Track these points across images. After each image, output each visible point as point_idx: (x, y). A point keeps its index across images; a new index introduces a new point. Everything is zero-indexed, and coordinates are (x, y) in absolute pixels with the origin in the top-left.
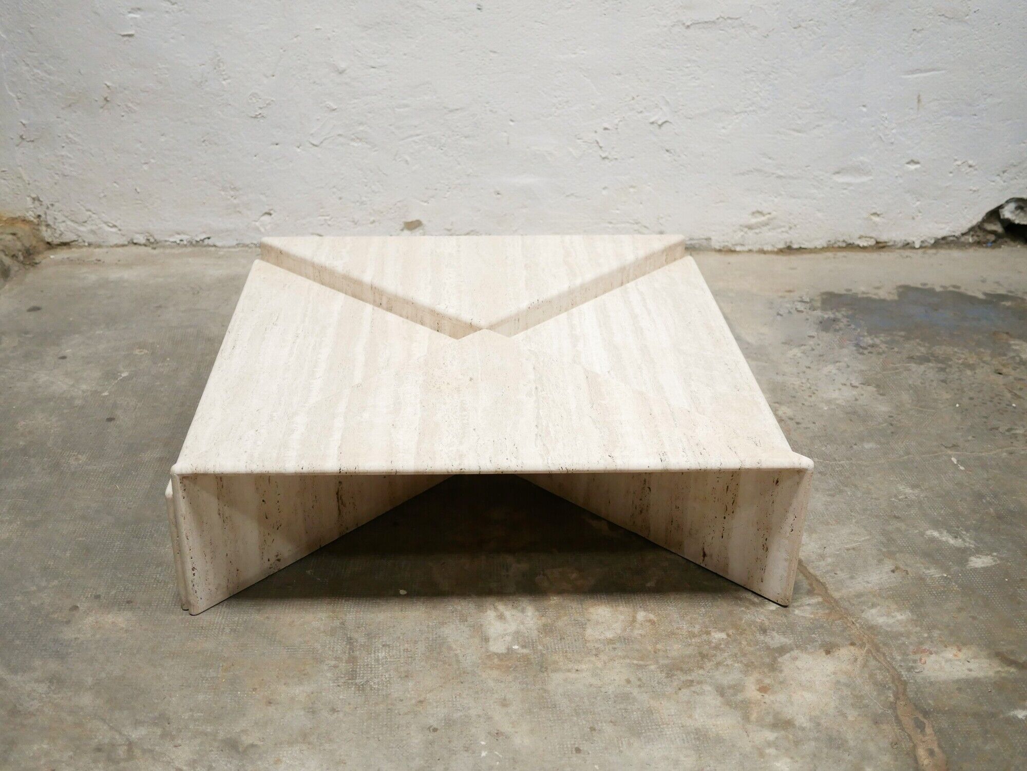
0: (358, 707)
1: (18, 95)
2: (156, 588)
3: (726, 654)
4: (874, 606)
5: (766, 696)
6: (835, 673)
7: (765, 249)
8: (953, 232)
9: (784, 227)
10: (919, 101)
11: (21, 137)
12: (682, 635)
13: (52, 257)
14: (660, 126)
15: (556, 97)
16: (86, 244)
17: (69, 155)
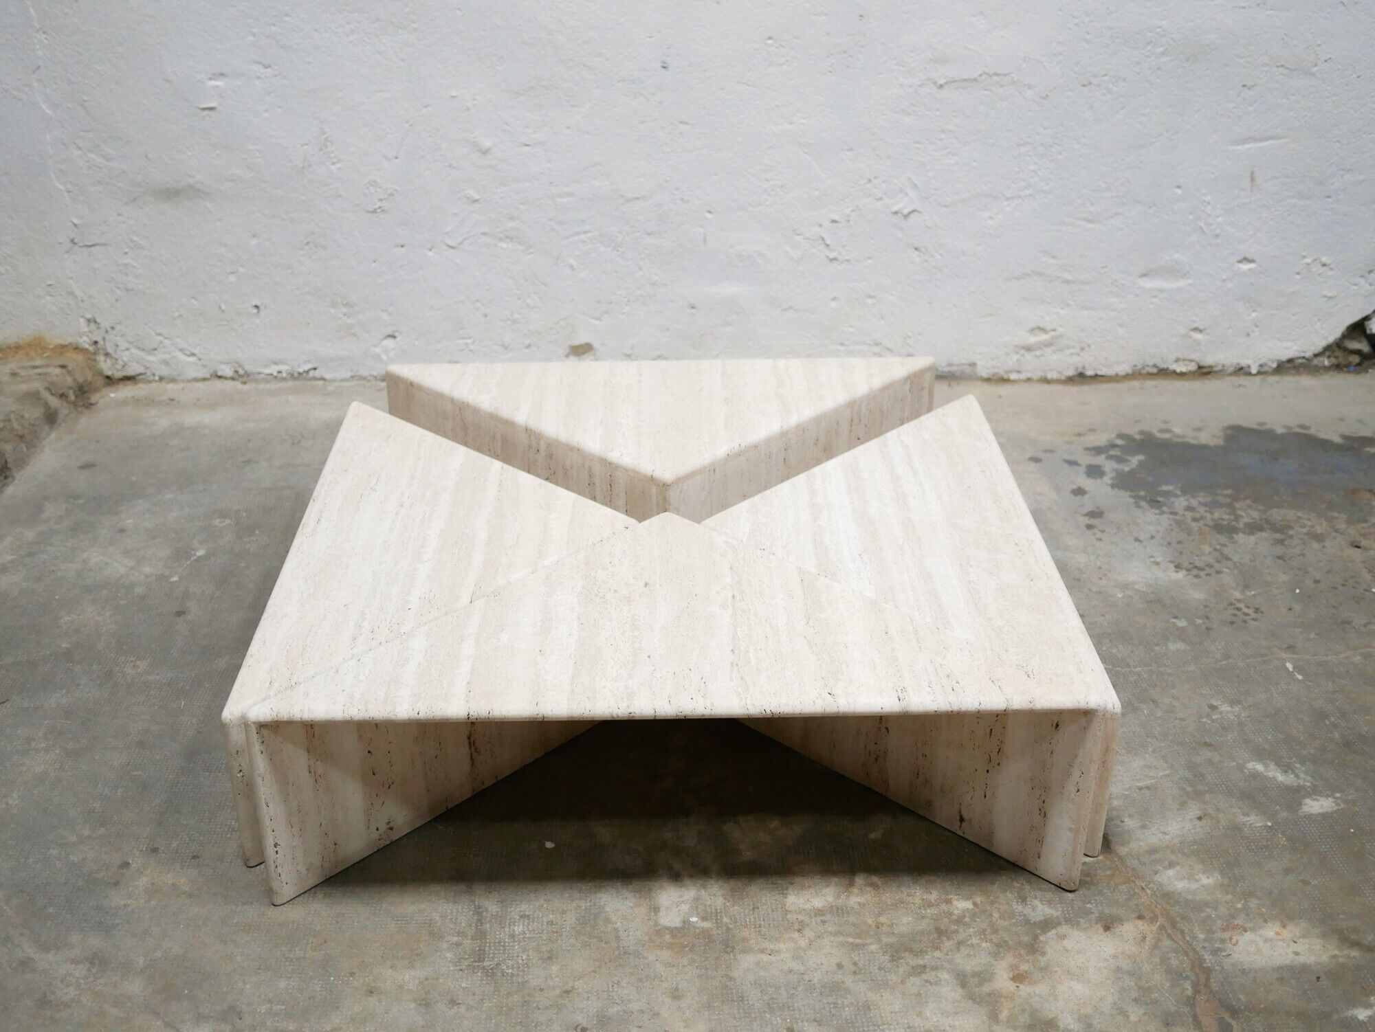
0: (485, 999)
1: (69, 186)
2: (230, 838)
3: (972, 930)
4: (1171, 865)
5: (1021, 987)
6: (1115, 957)
7: (1049, 376)
8: (1303, 352)
9: (1074, 347)
10: (1252, 180)
11: (72, 241)
12: (914, 904)
13: (112, 395)
14: (906, 216)
15: (767, 180)
16: (157, 378)
17: (135, 264)
